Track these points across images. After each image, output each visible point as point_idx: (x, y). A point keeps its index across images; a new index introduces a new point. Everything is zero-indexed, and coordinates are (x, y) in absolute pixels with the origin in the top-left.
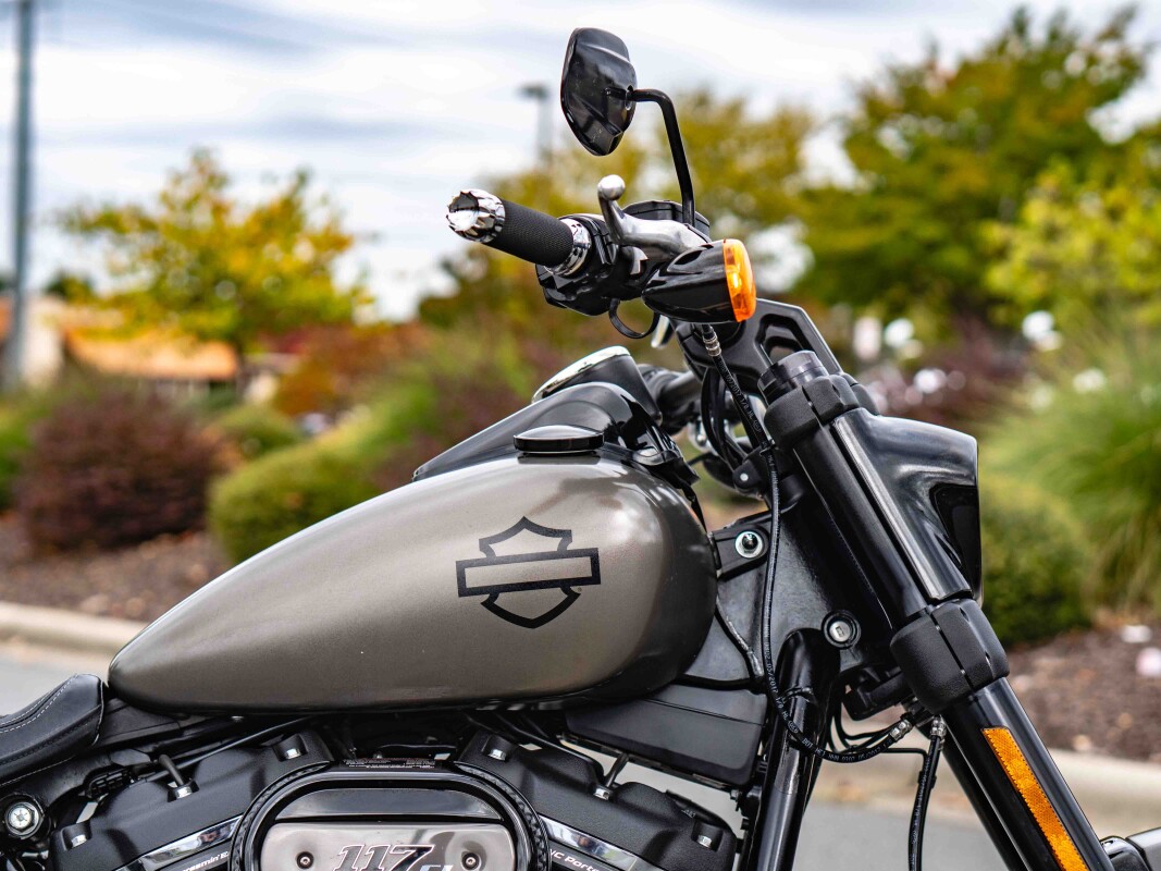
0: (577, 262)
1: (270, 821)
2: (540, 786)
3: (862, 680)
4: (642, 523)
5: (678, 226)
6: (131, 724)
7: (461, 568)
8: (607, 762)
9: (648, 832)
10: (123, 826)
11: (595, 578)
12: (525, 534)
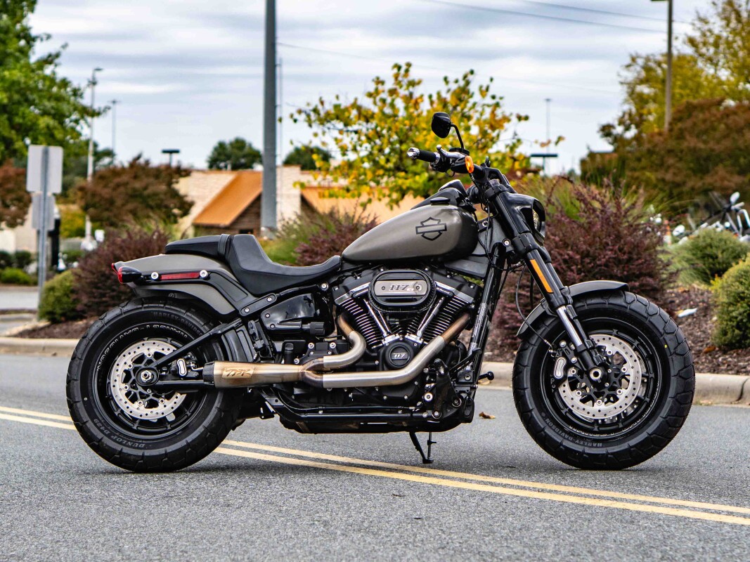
0: (437, 161)
1: (376, 281)
2: (434, 274)
3: (512, 254)
4: (458, 220)
5: (459, 153)
6: (347, 266)
7: (417, 228)
9: (458, 284)
10: (346, 285)
11: (446, 230)
12: (430, 220)
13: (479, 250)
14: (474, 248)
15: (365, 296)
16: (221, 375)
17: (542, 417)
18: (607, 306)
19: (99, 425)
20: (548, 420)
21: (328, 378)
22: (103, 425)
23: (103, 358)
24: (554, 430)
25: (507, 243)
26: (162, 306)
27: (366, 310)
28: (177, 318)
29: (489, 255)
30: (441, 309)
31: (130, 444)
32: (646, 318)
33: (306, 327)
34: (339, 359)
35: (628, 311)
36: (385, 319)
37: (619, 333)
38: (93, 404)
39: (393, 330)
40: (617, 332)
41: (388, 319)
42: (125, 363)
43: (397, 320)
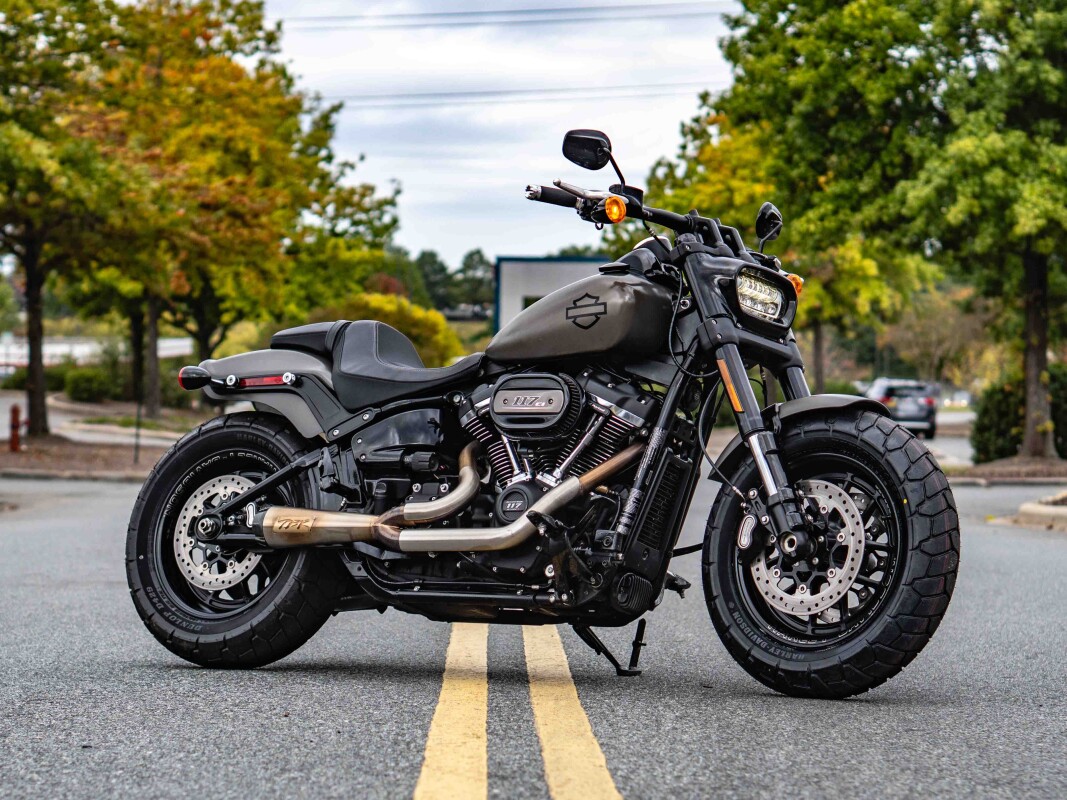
1: (498, 390)
6: (493, 369)
7: (567, 309)
10: (474, 397)
11: (605, 312)
12: (587, 298)
16: (272, 527)
17: (729, 609)
18: (831, 434)
19: (152, 595)
20: (736, 615)
21: (407, 536)
22: (158, 596)
23: (172, 499)
24: (742, 631)
26: (248, 424)
28: (264, 442)
31: (184, 624)
32: (883, 455)
33: (408, 459)
34: (426, 508)
35: (858, 443)
37: (856, 479)
38: (151, 566)
40: (852, 478)
41: (518, 449)
42: (195, 507)
43: (530, 451)
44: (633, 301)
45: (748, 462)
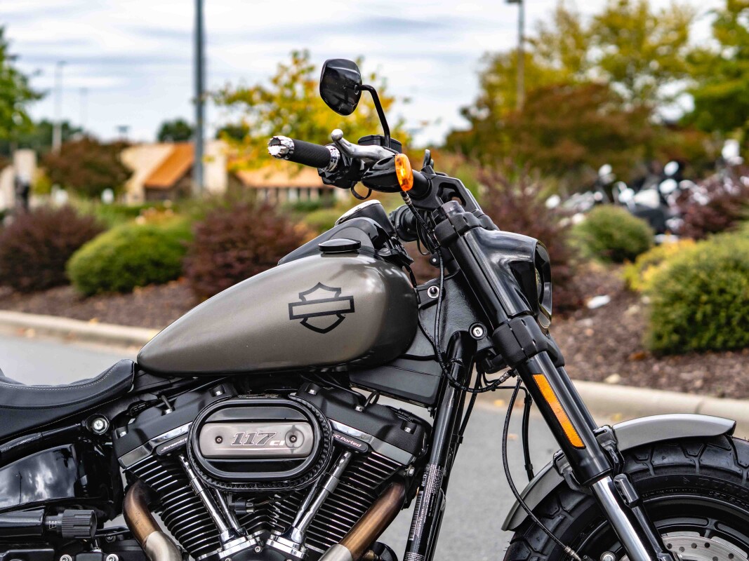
0: (334, 165)
1: (203, 423)
2: (330, 406)
3: (489, 354)
4: (377, 285)
5: (380, 148)
6: (148, 382)
7: (291, 306)
8: (367, 394)
9: (379, 426)
10: (142, 427)
11: (352, 310)
12: (320, 290)
13: (421, 347)
14: (410, 342)
15: (183, 449)
18: (698, 471)
25: (478, 332)
27: (185, 479)
29: (444, 358)
30: (343, 477)
33: (54, 521)
36: (226, 502)
37: (720, 526)
39: (246, 526)
40: (716, 525)
41: (230, 503)
43: (248, 505)
44: (381, 289)
45: (568, 508)
